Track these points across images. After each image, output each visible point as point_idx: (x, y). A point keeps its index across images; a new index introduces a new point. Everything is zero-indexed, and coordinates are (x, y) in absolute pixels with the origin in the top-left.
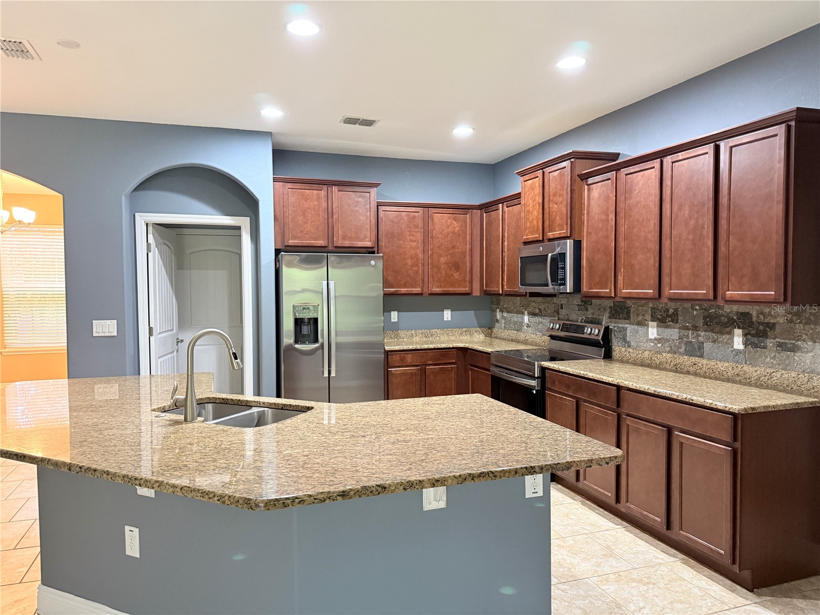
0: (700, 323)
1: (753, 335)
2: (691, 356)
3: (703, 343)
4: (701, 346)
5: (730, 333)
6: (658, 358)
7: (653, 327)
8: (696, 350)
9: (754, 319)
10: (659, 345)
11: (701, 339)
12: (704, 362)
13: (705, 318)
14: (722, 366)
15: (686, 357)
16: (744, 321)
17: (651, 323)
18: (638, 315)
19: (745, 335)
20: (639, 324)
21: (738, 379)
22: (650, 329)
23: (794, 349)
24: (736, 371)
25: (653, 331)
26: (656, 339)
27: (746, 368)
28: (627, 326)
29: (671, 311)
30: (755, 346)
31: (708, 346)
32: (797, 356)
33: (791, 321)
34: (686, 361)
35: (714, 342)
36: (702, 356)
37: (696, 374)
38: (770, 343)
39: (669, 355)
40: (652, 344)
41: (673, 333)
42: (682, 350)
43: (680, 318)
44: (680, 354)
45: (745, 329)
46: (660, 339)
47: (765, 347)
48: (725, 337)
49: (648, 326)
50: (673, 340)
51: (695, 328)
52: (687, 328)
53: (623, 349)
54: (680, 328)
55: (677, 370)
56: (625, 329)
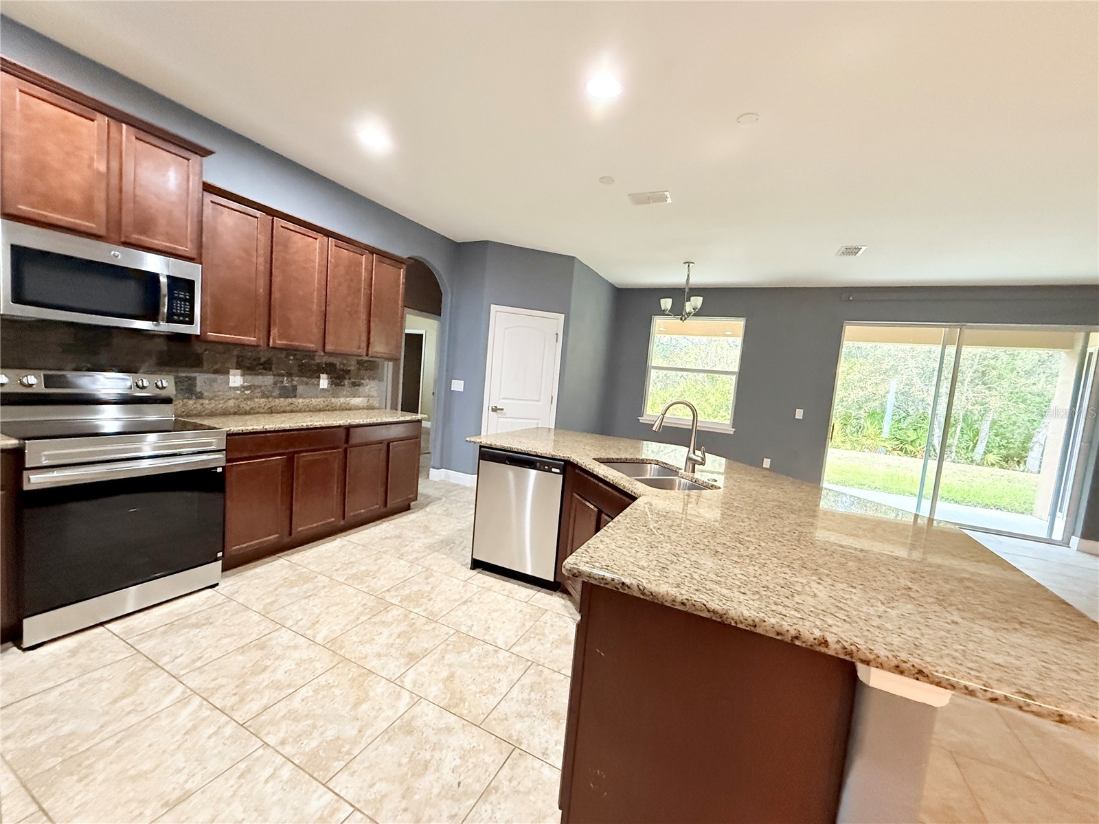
0: (295, 370)
1: (336, 378)
2: (287, 397)
3: (296, 386)
4: (295, 388)
5: (319, 377)
6: (247, 406)
7: (235, 375)
8: (291, 393)
9: (338, 367)
10: (247, 392)
11: (295, 383)
12: (300, 400)
13: (299, 366)
14: (314, 401)
15: (282, 399)
16: (330, 369)
17: (232, 371)
18: (216, 363)
19: (330, 378)
20: (216, 372)
21: (327, 408)
22: (231, 378)
23: (359, 385)
24: (326, 403)
25: (236, 379)
26: (243, 387)
27: (333, 400)
28: (195, 375)
29: (263, 360)
30: (337, 385)
31: (300, 388)
32: (361, 389)
33: (359, 369)
34: (282, 402)
35: (307, 384)
36: (295, 397)
37: (292, 411)
38: (346, 382)
39: (263, 400)
40: (239, 392)
41: (267, 380)
42: (276, 392)
43: (274, 367)
44: (275, 398)
45: (330, 374)
46: (250, 386)
47: (344, 385)
48: (314, 381)
49: (228, 373)
50: (266, 386)
51: (290, 375)
52: (283, 375)
53: (191, 402)
54: (274, 375)
55: (271, 411)
56: (195, 378)
